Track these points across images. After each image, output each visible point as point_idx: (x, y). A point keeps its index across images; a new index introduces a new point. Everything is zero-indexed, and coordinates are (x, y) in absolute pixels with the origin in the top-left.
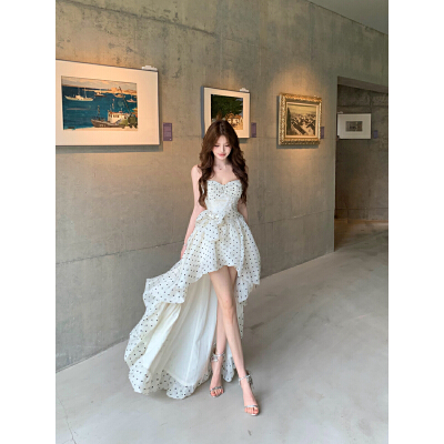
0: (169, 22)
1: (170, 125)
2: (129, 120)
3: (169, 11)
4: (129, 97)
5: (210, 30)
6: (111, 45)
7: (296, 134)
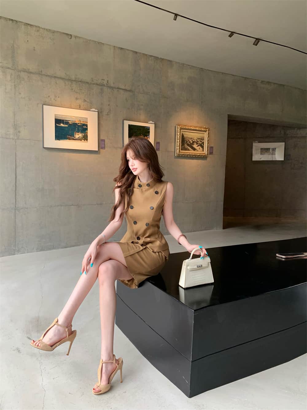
0: (104, 86)
1: (104, 141)
2: (84, 137)
3: (104, 80)
4: (84, 125)
5: (128, 88)
6: (77, 99)
7: (189, 150)
